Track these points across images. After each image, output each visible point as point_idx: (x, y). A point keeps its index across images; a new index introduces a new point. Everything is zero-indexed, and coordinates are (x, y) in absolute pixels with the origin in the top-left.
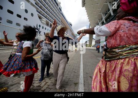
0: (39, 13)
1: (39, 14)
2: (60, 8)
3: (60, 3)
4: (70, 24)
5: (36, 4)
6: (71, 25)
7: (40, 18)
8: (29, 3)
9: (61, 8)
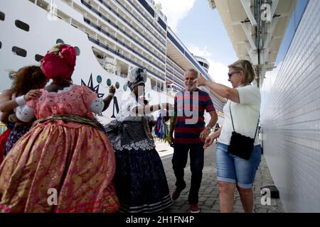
0: (98, 43)
1: (96, 46)
2: (160, 21)
3: (160, 6)
4: (201, 63)
5: (85, 20)
6: (206, 66)
7: (99, 56)
8: (68, 22)
9: (163, 19)
